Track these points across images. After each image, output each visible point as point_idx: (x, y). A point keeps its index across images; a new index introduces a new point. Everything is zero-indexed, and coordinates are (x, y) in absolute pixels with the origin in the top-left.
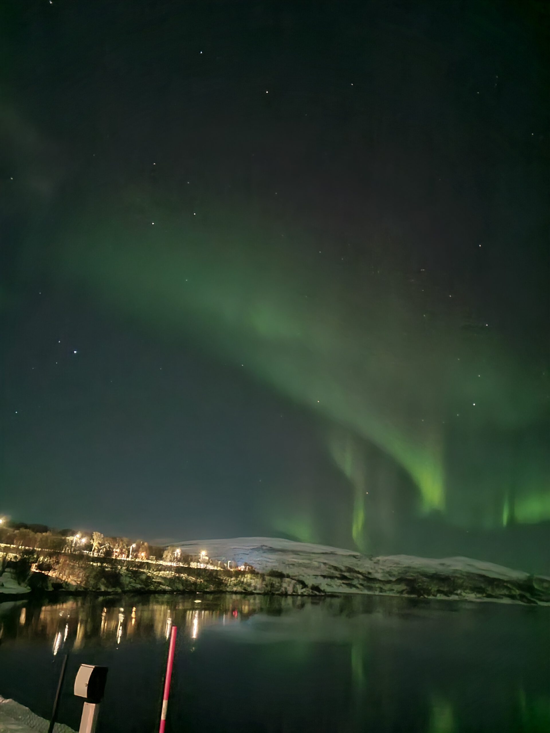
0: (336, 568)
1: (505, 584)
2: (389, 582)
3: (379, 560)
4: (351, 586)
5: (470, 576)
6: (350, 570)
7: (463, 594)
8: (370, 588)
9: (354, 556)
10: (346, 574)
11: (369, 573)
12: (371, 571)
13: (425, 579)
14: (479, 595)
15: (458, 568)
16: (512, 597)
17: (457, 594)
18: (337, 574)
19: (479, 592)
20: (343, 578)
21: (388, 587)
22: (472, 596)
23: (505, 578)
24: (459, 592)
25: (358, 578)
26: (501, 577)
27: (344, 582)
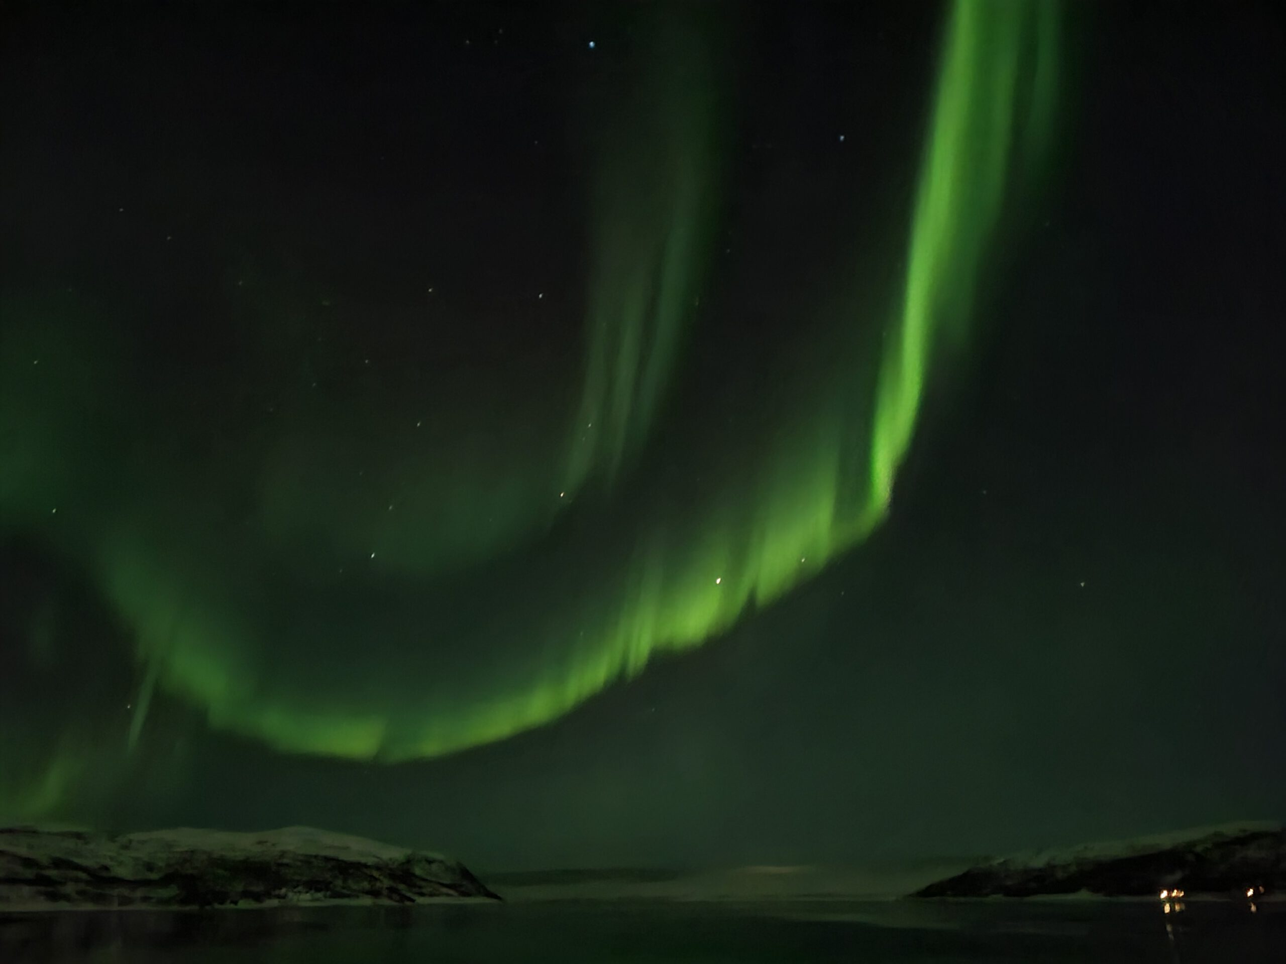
0: (28, 862)
1: (368, 871)
2: (147, 883)
3: (130, 841)
4: (54, 897)
5: (308, 861)
6: (58, 863)
7: (290, 894)
8: (99, 898)
9: (78, 836)
10: (53, 873)
11: (106, 868)
12: (108, 862)
13: (220, 872)
14: (320, 895)
15: (291, 848)
16: (375, 893)
17: (279, 897)
19: (318, 890)
20: (41, 881)
21: (139, 893)
22: (305, 899)
23: (370, 861)
24: (283, 891)
25: (77, 880)
26: (363, 860)
27: (42, 888)
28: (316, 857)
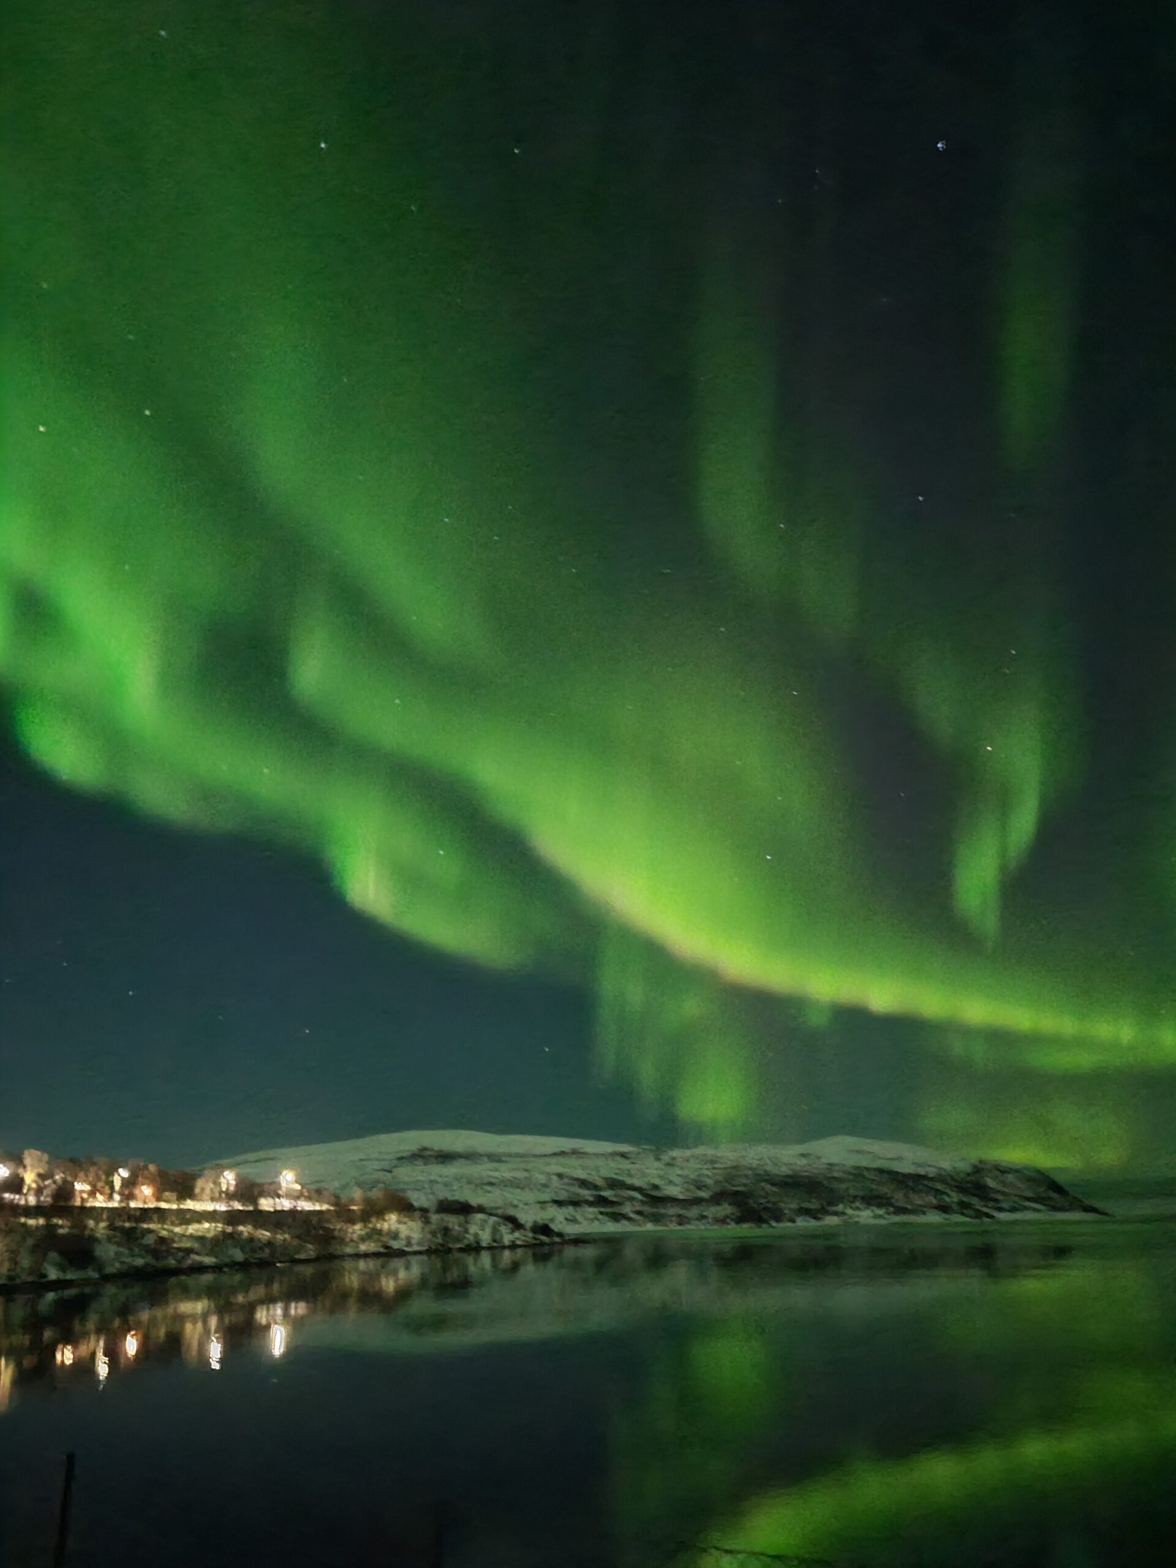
0: (584, 1183)
1: (930, 1184)
2: (698, 1201)
3: (674, 1159)
4: (617, 1217)
5: (858, 1174)
6: (613, 1184)
7: (849, 1211)
8: (656, 1219)
9: (623, 1155)
10: (607, 1193)
11: (656, 1187)
12: (657, 1181)
13: (768, 1187)
14: (881, 1212)
15: (835, 1160)
16: (944, 1209)
17: (836, 1214)
18: (587, 1194)
19: (879, 1206)
20: (602, 1201)
21: (694, 1212)
22: (866, 1216)
23: (931, 1172)
24: (840, 1207)
25: (632, 1199)
26: (922, 1172)
27: (602, 1210)
28: (867, 1169)
